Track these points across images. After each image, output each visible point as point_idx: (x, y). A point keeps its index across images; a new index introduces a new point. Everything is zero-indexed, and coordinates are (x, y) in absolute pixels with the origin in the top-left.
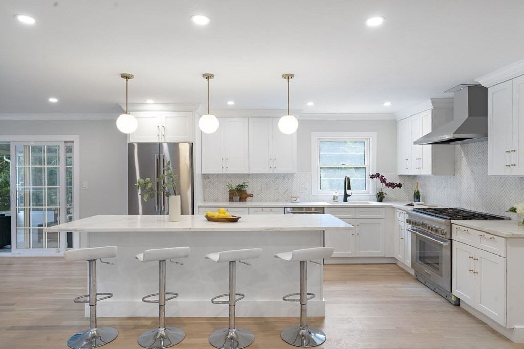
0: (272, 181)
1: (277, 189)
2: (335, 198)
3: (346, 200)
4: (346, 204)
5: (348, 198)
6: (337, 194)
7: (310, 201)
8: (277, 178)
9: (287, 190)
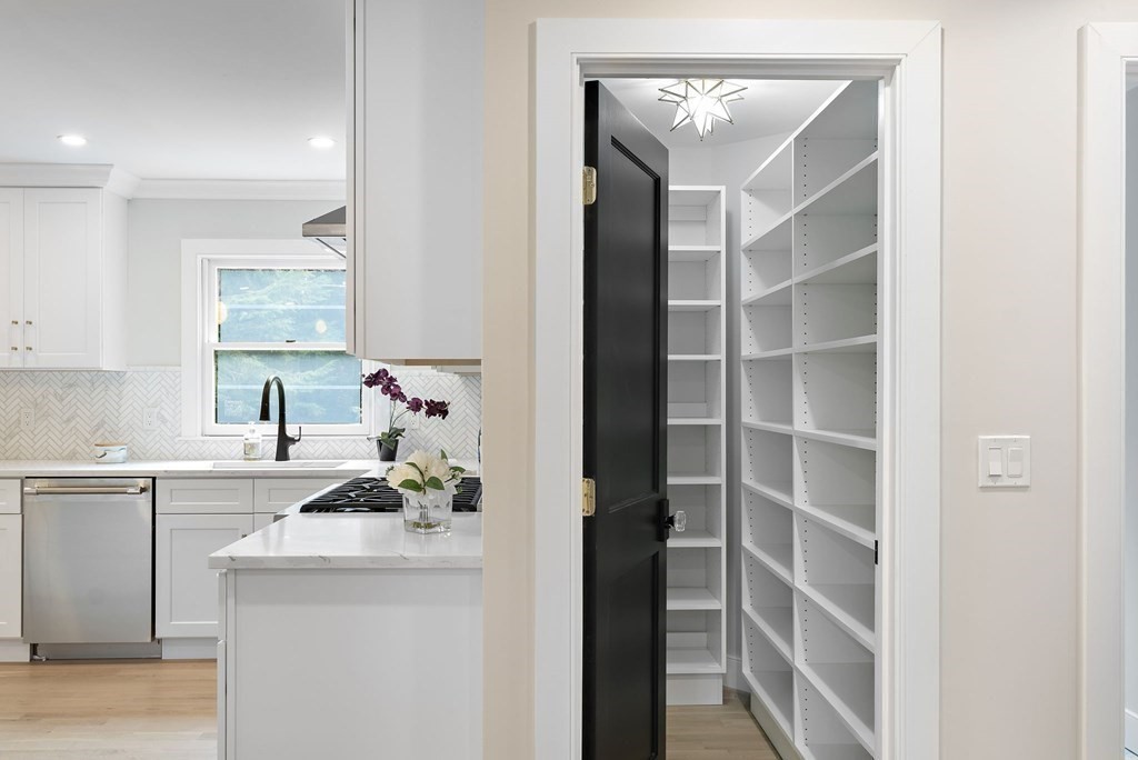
0: (55, 395)
1: (69, 420)
2: (249, 450)
3: (282, 454)
4: (282, 466)
5: (292, 449)
6: (255, 435)
7: (176, 459)
8: (71, 386)
9: (102, 423)
